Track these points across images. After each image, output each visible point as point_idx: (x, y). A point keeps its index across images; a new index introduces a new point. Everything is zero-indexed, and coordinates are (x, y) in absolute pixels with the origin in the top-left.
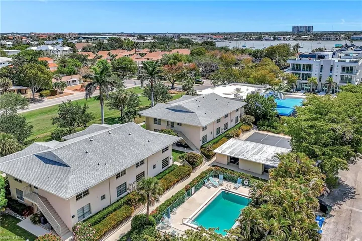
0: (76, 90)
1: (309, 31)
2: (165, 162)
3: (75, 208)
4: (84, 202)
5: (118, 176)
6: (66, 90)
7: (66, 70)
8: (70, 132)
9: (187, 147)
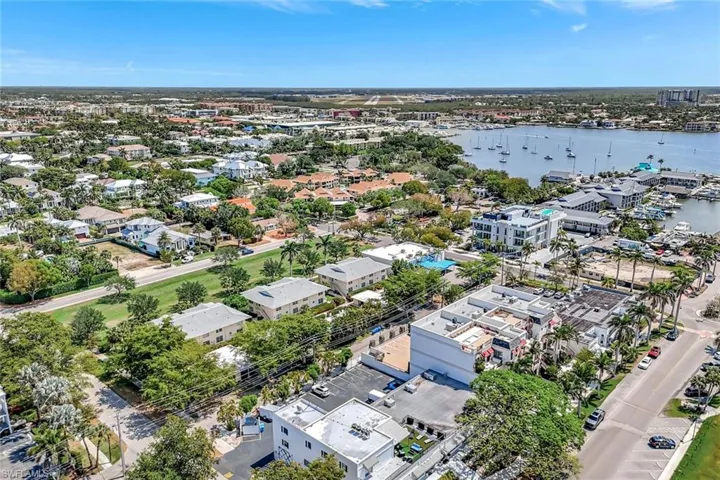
0: (273, 237)
1: (690, 100)
2: (321, 301)
3: (276, 314)
4: (279, 312)
5: (294, 303)
6: (265, 238)
7: (264, 212)
8: (272, 281)
9: (339, 294)
